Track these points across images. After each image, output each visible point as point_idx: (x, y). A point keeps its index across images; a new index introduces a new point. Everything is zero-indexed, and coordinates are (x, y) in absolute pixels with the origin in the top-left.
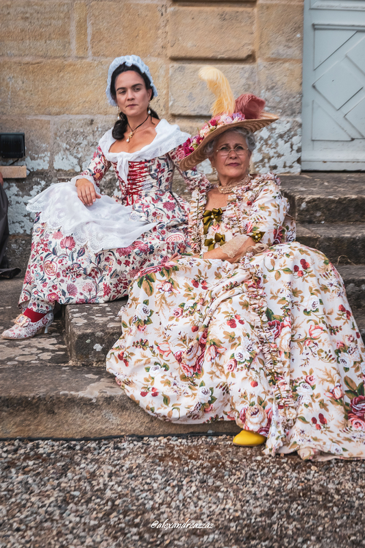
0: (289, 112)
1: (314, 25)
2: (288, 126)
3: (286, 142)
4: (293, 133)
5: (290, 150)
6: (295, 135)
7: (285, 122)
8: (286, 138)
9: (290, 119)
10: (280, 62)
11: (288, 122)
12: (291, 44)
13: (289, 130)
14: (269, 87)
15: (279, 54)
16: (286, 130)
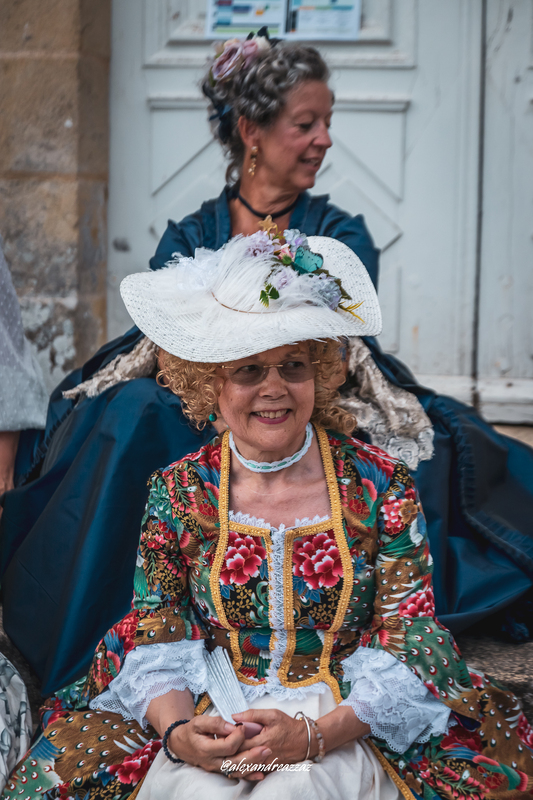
0: (52, 286)
1: (150, 101)
2: (45, 314)
3: (41, 348)
4: (54, 329)
5: (49, 364)
6: (60, 333)
7: (38, 306)
8: (40, 339)
9: (49, 300)
10: (33, 179)
11: (44, 306)
12: (53, 142)
13: (48, 324)
14: (13, 232)
15: (28, 163)
16: (40, 322)
